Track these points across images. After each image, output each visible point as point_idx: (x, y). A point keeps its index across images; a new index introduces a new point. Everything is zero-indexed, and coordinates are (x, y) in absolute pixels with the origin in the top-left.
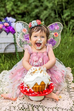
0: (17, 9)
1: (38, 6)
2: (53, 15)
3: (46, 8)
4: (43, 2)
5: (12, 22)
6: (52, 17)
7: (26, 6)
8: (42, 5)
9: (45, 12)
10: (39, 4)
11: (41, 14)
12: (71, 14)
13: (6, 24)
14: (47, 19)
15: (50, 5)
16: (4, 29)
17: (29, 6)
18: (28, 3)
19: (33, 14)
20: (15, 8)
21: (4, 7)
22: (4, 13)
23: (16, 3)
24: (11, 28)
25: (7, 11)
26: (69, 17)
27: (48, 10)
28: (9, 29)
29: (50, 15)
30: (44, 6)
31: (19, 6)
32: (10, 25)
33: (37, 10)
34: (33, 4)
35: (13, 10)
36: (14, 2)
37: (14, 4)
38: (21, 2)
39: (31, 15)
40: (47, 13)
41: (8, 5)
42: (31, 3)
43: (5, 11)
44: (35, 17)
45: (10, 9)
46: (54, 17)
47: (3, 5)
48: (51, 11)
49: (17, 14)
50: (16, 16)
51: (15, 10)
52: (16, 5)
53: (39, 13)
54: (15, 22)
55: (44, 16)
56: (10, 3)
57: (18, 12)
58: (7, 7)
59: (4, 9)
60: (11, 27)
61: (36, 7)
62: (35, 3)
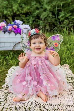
0: (22, 10)
1: (38, 7)
2: (51, 15)
3: (45, 10)
4: (42, 5)
5: (20, 24)
6: (50, 17)
7: (29, 8)
8: (42, 8)
9: (44, 13)
11: (41, 15)
12: (65, 15)
13: (15, 26)
14: (46, 19)
15: (48, 8)
16: (14, 30)
17: (32, 7)
18: (30, 5)
19: (34, 14)
20: (20, 9)
21: (11, 8)
22: (11, 12)
23: (20, 5)
24: (19, 30)
25: (13, 11)
26: (64, 18)
27: (47, 12)
28: (17, 30)
29: (48, 16)
30: (43, 8)
31: (24, 8)
32: (18, 27)
33: (38, 12)
34: (35, 6)
35: (18, 10)
36: (19, 4)
37: (19, 5)
38: (25, 4)
39: (33, 15)
40: (46, 14)
41: (15, 6)
42: (33, 5)
43: (12, 11)
44: (36, 16)
45: (16, 9)
46: (51, 17)
47: (10, 6)
48: (49, 13)
49: (21, 13)
50: (21, 15)
51: (20, 11)
52: (21, 7)
53: (40, 14)
54: (22, 24)
55: (43, 16)
56: (16, 5)
57: (23, 12)
58: (14, 8)
59: (11, 10)
60: (19, 28)
61: (37, 9)
62: (37, 6)
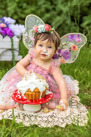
0: (22, 13)
2: (69, 22)
3: (60, 13)
4: (56, 5)
6: (67, 25)
7: (33, 9)
8: (54, 9)
9: (58, 18)
10: (50, 7)
11: (53, 21)
13: (3, 25)
14: (61, 27)
15: (65, 9)
16: (0, 30)
18: (36, 5)
20: (19, 10)
21: (5, 9)
23: (20, 5)
24: (9, 30)
27: (63, 15)
29: (64, 22)
30: (57, 10)
32: (7, 26)
33: (47, 15)
34: (43, 6)
35: (16, 13)
36: (18, 3)
38: (28, 4)
40: (61, 20)
41: (11, 6)
47: (3, 6)
48: (66, 18)
49: (21, 18)
52: (21, 7)
53: (50, 19)
55: (56, 23)
56: (13, 4)
57: (23, 16)
59: (4, 12)
61: (47, 11)
62: (46, 6)
